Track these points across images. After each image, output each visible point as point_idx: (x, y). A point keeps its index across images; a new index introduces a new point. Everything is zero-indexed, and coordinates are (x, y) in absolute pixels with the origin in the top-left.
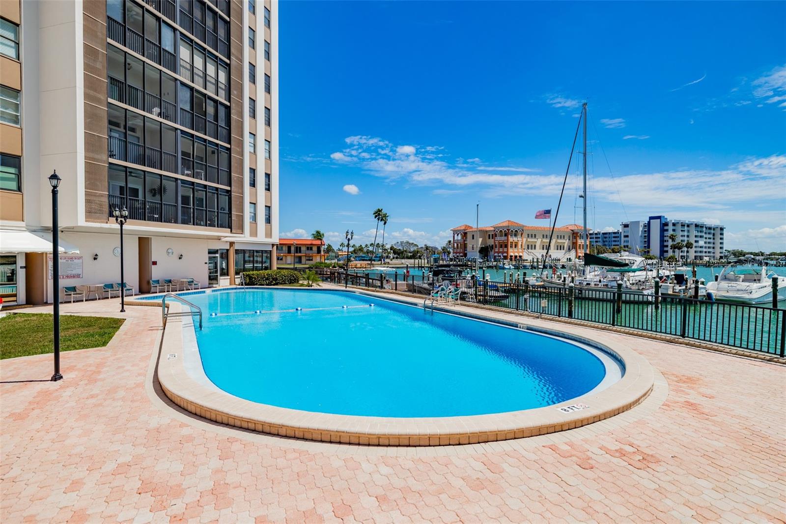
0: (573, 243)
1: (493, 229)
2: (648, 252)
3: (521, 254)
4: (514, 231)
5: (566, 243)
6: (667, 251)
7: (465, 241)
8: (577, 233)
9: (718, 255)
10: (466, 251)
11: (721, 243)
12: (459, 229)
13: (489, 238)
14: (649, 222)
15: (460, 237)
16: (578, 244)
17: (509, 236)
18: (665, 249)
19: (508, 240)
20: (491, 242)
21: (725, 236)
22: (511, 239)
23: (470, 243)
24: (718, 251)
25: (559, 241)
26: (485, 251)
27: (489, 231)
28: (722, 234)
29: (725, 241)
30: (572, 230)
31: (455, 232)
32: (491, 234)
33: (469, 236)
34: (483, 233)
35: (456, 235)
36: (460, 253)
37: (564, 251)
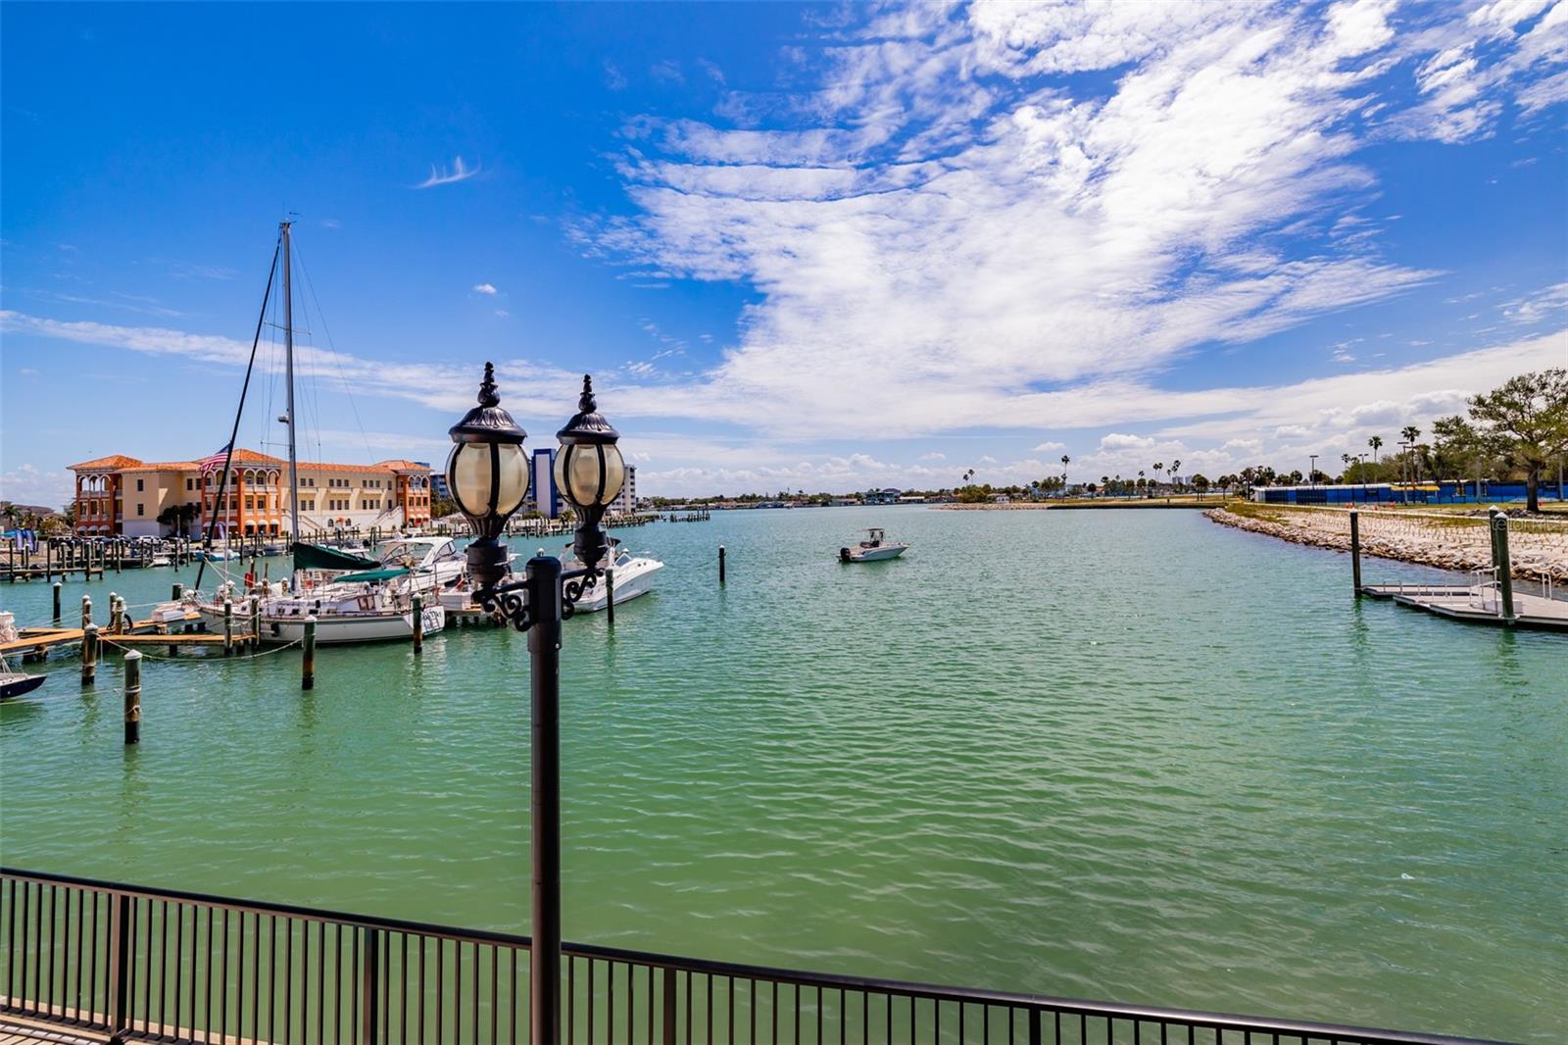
0: (398, 495)
1: (197, 467)
2: (535, 506)
3: (275, 521)
4: (255, 473)
5: (383, 495)
6: (561, 505)
7: (115, 494)
8: (405, 477)
9: (629, 507)
10: (121, 518)
11: (633, 490)
12: (96, 465)
13: (190, 487)
14: (534, 458)
15: (99, 486)
16: (408, 496)
17: (243, 484)
18: (559, 501)
19: (239, 491)
20: (194, 496)
21: (636, 481)
22: (247, 490)
23: (129, 497)
24: (629, 500)
25: (368, 491)
26: (177, 519)
27: (189, 471)
28: (632, 477)
29: (637, 487)
30: (396, 472)
31: (82, 473)
32: (194, 478)
33: (128, 486)
34: (172, 476)
35: (86, 481)
36: (99, 524)
37: (378, 511)
